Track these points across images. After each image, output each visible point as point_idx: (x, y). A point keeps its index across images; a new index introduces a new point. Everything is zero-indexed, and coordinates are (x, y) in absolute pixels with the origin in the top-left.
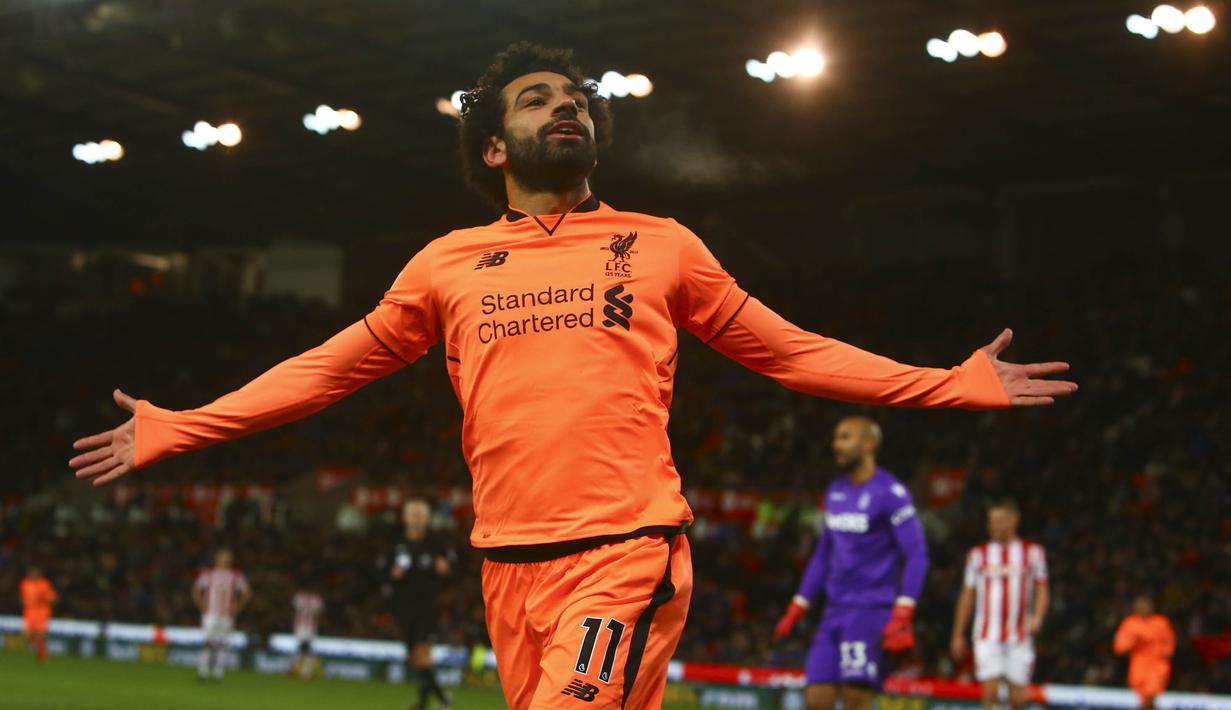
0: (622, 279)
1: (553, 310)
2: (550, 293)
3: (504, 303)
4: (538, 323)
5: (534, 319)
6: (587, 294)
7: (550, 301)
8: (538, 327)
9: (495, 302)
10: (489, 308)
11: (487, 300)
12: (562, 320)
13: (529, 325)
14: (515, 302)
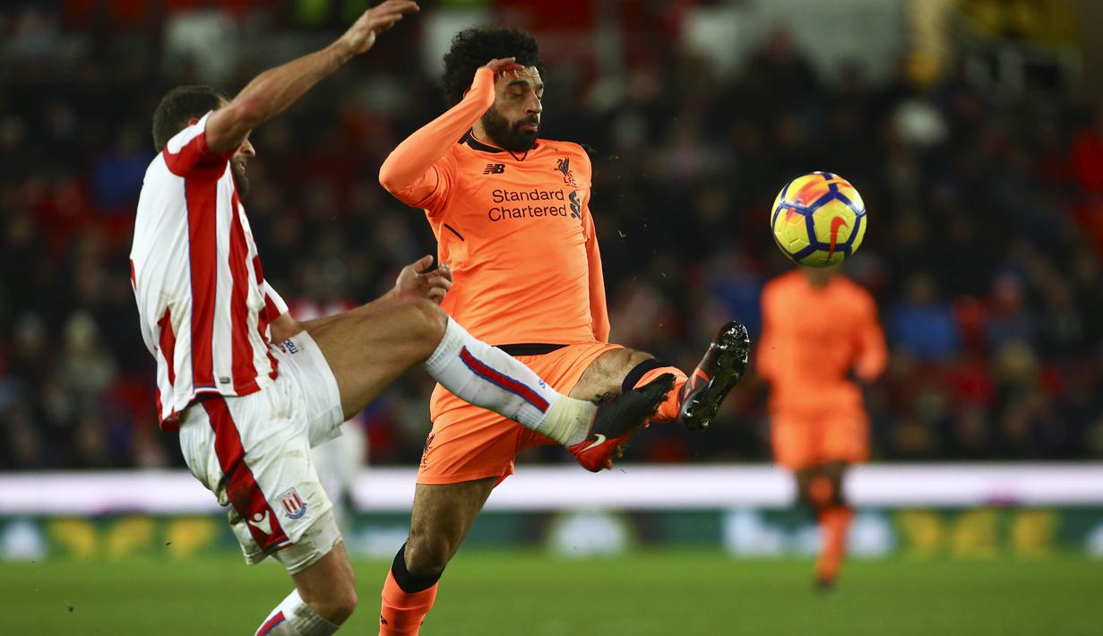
0: (574, 189)
1: (541, 204)
2: (537, 193)
3: (509, 196)
4: (532, 211)
5: (530, 209)
6: (560, 196)
7: (538, 198)
8: (533, 214)
9: (503, 195)
10: (499, 199)
11: (496, 193)
12: (548, 211)
13: (527, 212)
14: (516, 197)
